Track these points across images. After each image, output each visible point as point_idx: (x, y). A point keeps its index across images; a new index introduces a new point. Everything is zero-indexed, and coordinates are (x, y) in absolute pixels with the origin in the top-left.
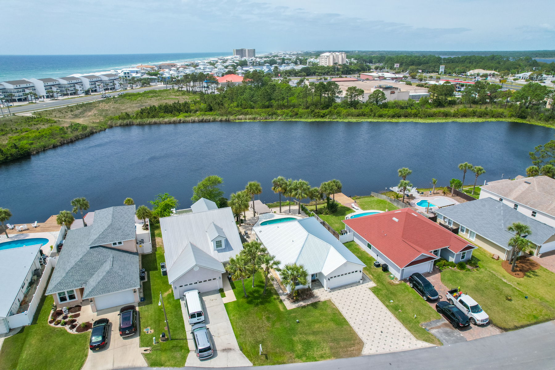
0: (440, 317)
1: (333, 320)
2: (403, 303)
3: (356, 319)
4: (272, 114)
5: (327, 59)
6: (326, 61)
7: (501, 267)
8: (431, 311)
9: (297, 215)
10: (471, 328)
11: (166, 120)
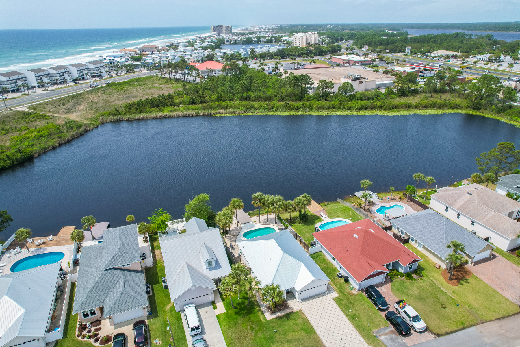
0: (388, 325)
1: (303, 329)
2: (359, 312)
3: (321, 328)
4: (250, 108)
5: (301, 39)
6: (300, 40)
7: (441, 276)
8: (382, 320)
9: (274, 224)
10: (412, 334)
11: (153, 115)
